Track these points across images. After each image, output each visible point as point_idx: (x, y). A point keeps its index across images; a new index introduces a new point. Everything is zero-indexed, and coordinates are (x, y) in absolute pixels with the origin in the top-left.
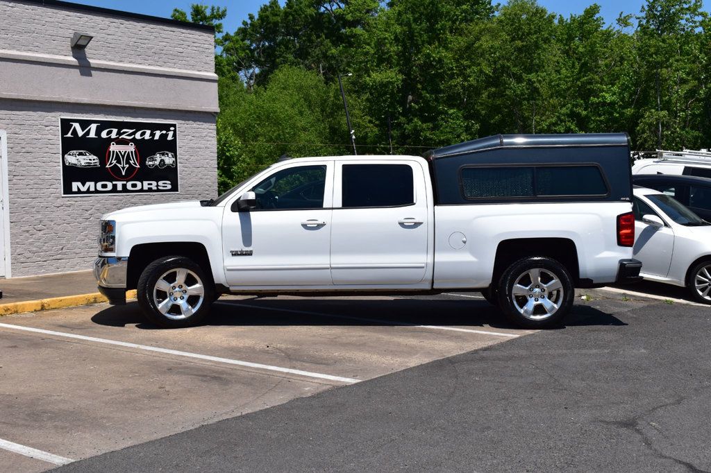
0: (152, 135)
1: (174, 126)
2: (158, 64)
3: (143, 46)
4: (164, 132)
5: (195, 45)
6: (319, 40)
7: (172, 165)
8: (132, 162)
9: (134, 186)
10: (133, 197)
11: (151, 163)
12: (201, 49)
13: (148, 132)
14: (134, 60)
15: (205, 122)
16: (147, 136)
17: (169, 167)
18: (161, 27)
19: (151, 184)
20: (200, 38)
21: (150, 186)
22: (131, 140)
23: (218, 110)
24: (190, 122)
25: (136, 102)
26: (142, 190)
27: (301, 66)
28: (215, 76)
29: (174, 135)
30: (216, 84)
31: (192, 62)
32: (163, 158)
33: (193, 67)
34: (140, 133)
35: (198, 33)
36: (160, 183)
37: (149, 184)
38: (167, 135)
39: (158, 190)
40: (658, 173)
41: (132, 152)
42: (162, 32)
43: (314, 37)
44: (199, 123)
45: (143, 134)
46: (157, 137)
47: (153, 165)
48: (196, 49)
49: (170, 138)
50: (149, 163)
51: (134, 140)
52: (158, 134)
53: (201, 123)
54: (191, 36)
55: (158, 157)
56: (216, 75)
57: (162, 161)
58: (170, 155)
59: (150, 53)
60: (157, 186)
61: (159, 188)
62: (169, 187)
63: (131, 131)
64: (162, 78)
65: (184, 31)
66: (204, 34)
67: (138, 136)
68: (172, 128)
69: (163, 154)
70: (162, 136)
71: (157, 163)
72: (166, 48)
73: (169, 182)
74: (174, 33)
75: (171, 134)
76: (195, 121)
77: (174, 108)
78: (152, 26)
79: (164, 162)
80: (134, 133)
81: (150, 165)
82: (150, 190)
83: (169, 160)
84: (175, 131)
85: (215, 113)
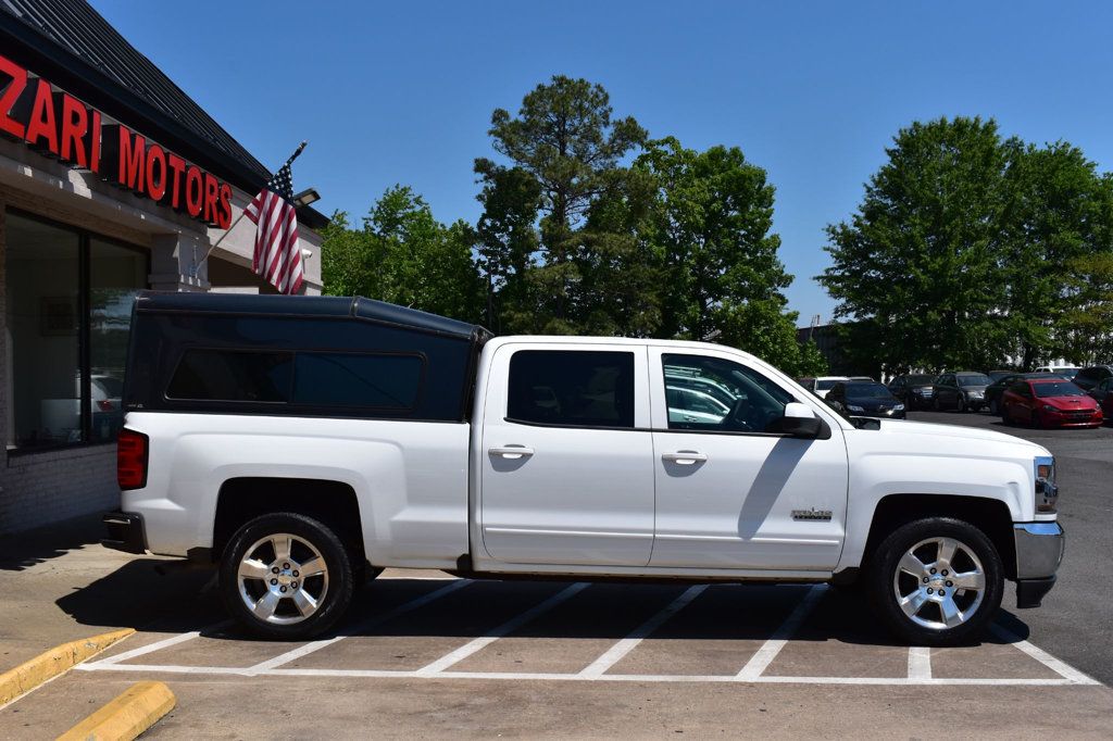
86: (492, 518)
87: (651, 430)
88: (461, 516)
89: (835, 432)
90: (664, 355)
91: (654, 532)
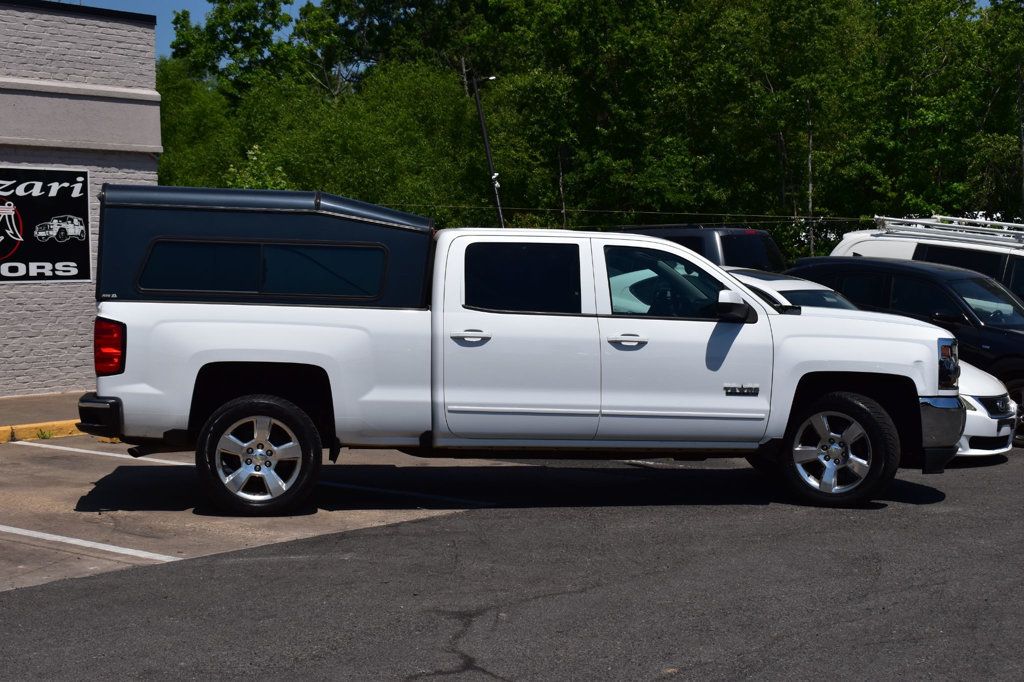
0: (46, 189)
1: (84, 175)
2: (56, 76)
3: (29, 48)
4: (66, 185)
5: (121, 45)
6: (465, 15)
7: (80, 237)
8: (9, 232)
9: (13, 269)
10: (12, 287)
11: (42, 234)
12: (131, 52)
13: (38, 185)
14: (13, 71)
15: (139, 169)
16: (36, 191)
17: (73, 239)
18: (62, 18)
19: (43, 267)
20: (130, 34)
21: (40, 271)
22: (8, 198)
23: (160, 149)
24: (113, 169)
25: (18, 138)
26: (26, 277)
27: (434, 59)
28: (155, 94)
29: (84, 189)
30: (157, 109)
31: (116, 74)
32: (64, 225)
33: (117, 81)
34: (23, 186)
35: (125, 26)
36: (59, 266)
37: (39, 267)
38: (71, 190)
39: (55, 277)
40: (855, 254)
41: (10, 217)
42: (63, 26)
43: (457, 11)
44: (127, 170)
45: (29, 188)
46: (53, 193)
47: (46, 237)
48: (122, 51)
49: (76, 193)
50: (40, 234)
51: (14, 198)
52: (55, 188)
53: (132, 171)
54: (114, 31)
55: (55, 226)
56: (157, 94)
57: (62, 230)
58: (76, 221)
59: (42, 59)
60: (54, 270)
61: (57, 273)
62: (74, 272)
63: (8, 183)
64: (61, 100)
65: (102, 24)
66: (137, 28)
67: (20, 191)
68: (80, 179)
69: (64, 220)
70: (61, 191)
71: (53, 233)
72: (70, 52)
73: (74, 264)
74: (86, 28)
75: (77, 188)
76: (120, 167)
77: (82, 147)
78: (46, 17)
79: (66, 232)
80: (14, 187)
81: (40, 237)
82: (41, 276)
83: (74, 229)
84: (85, 184)
85: (154, 153)
86: (453, 397)
87: (597, 316)
88: (424, 396)
89: (761, 317)
90: (606, 247)
91: (601, 407)
